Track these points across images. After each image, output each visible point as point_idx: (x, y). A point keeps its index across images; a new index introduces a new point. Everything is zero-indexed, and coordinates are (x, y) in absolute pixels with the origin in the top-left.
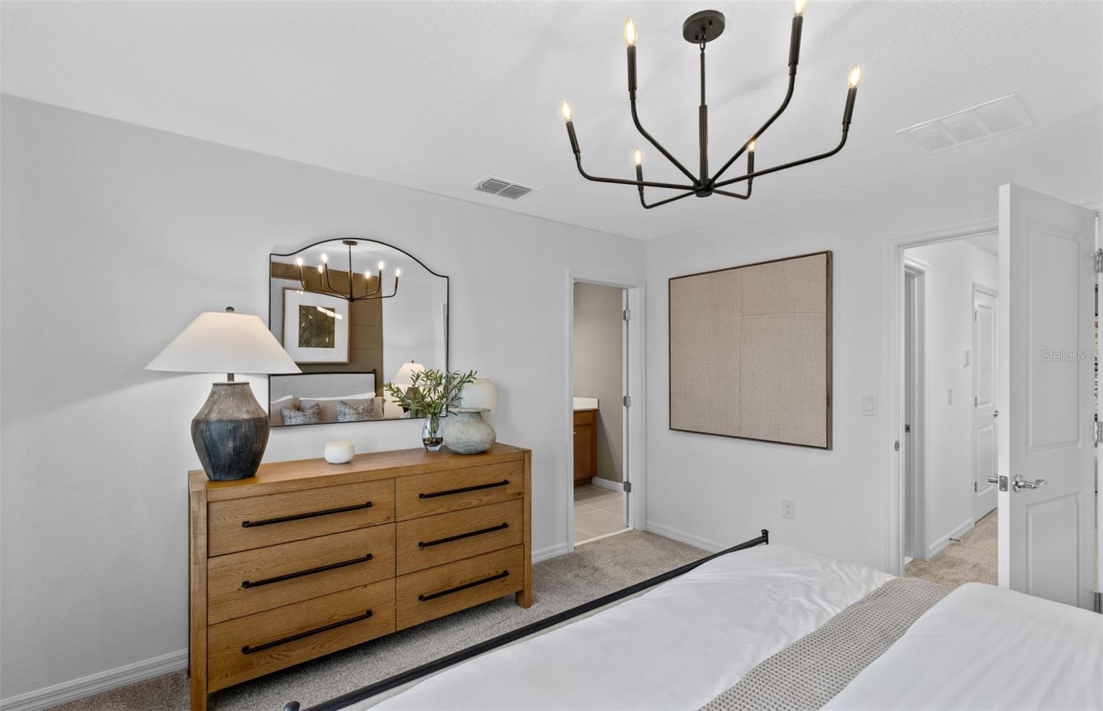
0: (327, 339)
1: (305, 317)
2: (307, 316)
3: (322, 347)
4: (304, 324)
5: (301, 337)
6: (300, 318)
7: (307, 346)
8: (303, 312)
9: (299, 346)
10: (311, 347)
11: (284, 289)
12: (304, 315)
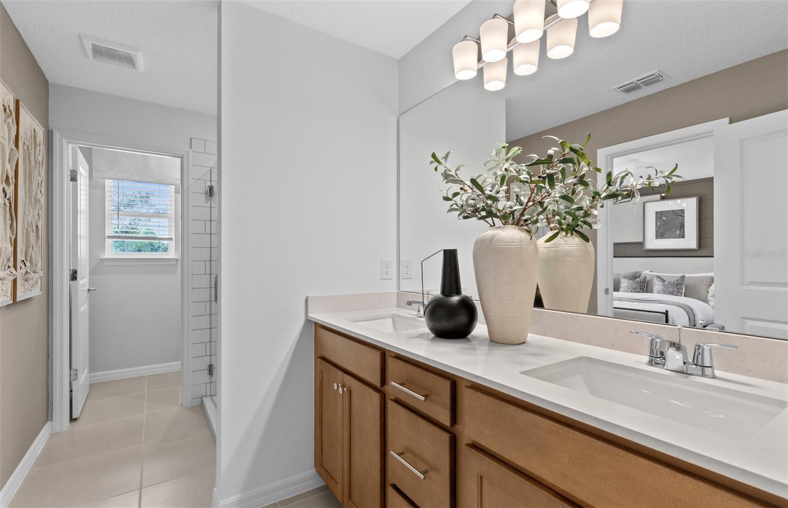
0: (678, 232)
1: (659, 219)
2: (662, 218)
3: (674, 238)
4: (659, 224)
5: (657, 232)
6: (656, 220)
7: (662, 238)
8: (658, 216)
9: (656, 238)
10: (665, 238)
11: (644, 203)
12: (659, 217)
